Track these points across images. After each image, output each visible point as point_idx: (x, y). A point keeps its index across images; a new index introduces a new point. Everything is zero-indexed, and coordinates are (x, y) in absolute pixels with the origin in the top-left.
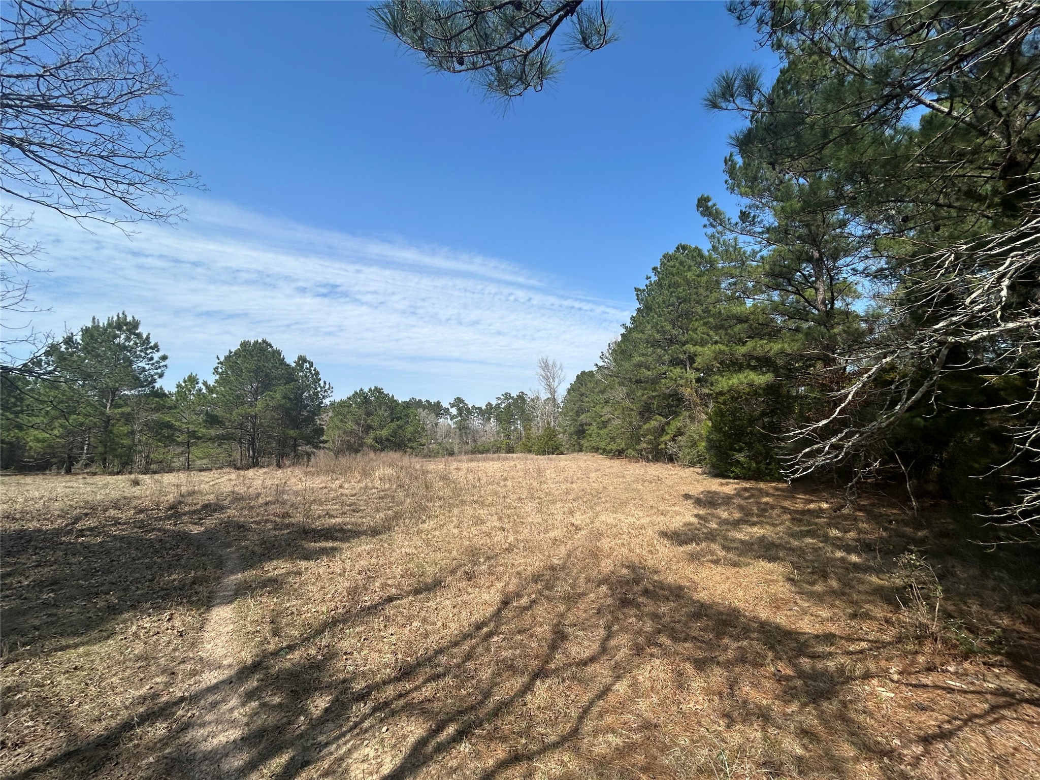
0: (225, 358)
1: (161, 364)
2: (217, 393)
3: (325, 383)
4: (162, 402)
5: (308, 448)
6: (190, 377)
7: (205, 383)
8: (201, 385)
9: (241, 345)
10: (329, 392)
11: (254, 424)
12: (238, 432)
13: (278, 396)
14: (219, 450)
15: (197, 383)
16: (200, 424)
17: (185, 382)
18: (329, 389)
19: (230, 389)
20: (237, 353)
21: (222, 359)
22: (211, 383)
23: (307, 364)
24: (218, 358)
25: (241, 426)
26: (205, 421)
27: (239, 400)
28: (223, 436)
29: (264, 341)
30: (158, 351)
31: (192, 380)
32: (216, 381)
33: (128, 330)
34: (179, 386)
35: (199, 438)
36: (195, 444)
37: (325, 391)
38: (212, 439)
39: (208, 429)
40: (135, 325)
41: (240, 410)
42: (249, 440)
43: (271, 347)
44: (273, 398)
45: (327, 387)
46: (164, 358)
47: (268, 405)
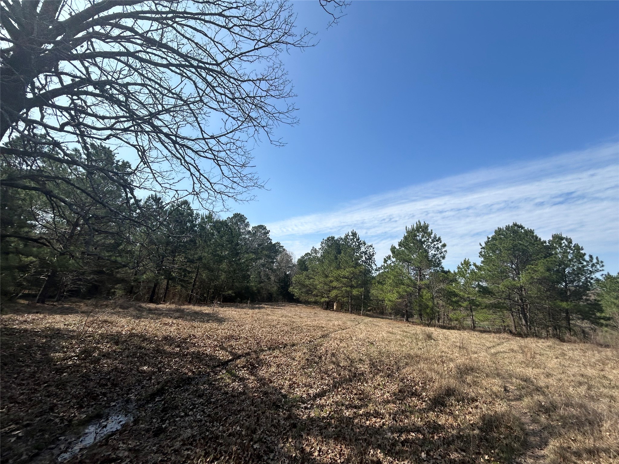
0: (485, 243)
1: (443, 250)
2: (484, 270)
3: (591, 257)
4: (446, 276)
5: (586, 325)
6: (465, 261)
7: (475, 265)
8: (473, 267)
9: (496, 232)
10: (598, 266)
11: (521, 295)
12: (507, 301)
13: (541, 268)
14: (494, 316)
15: (470, 265)
16: (475, 294)
17: (462, 264)
18: (597, 263)
19: (494, 265)
20: (494, 238)
21: (484, 245)
22: (479, 264)
23: (564, 241)
24: (480, 245)
25: (509, 297)
26: (479, 291)
27: (503, 274)
28: (495, 304)
29: (515, 225)
30: (440, 242)
31: (467, 263)
32: (482, 262)
33: (423, 231)
34: (459, 268)
35: (478, 306)
36: (475, 310)
37: (593, 265)
38: (487, 307)
39: (482, 298)
40: (426, 227)
41: (506, 282)
42: (518, 310)
43: (522, 228)
44: (535, 271)
45: (595, 261)
46: (444, 246)
47: (532, 277)
